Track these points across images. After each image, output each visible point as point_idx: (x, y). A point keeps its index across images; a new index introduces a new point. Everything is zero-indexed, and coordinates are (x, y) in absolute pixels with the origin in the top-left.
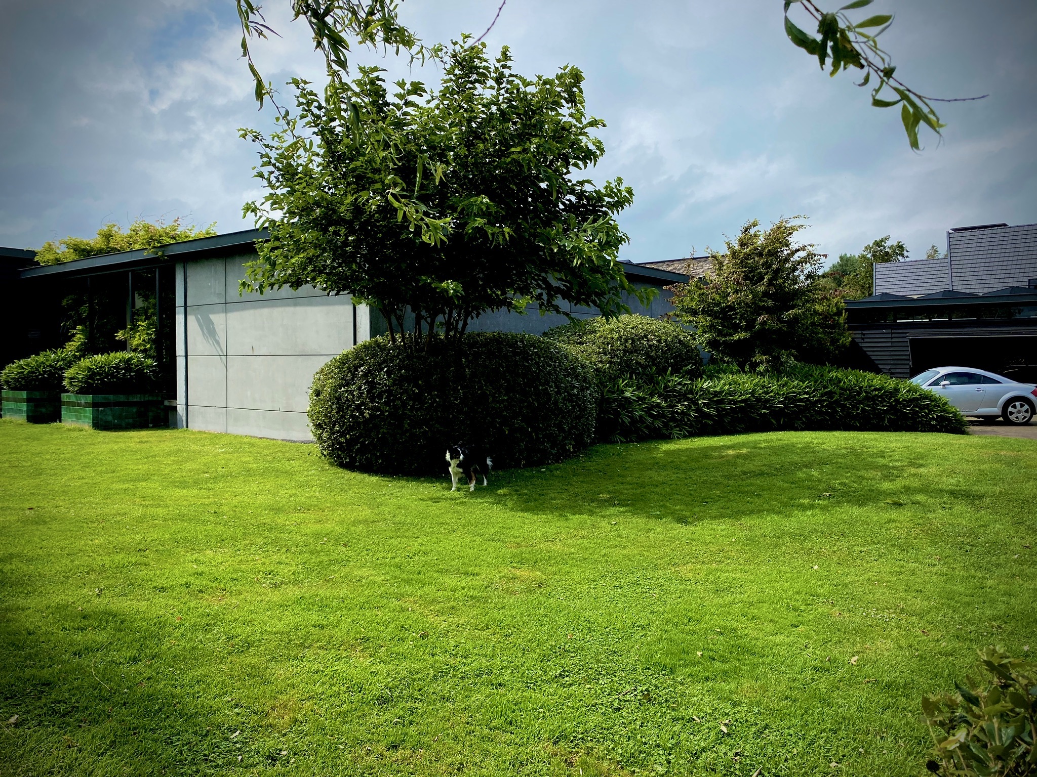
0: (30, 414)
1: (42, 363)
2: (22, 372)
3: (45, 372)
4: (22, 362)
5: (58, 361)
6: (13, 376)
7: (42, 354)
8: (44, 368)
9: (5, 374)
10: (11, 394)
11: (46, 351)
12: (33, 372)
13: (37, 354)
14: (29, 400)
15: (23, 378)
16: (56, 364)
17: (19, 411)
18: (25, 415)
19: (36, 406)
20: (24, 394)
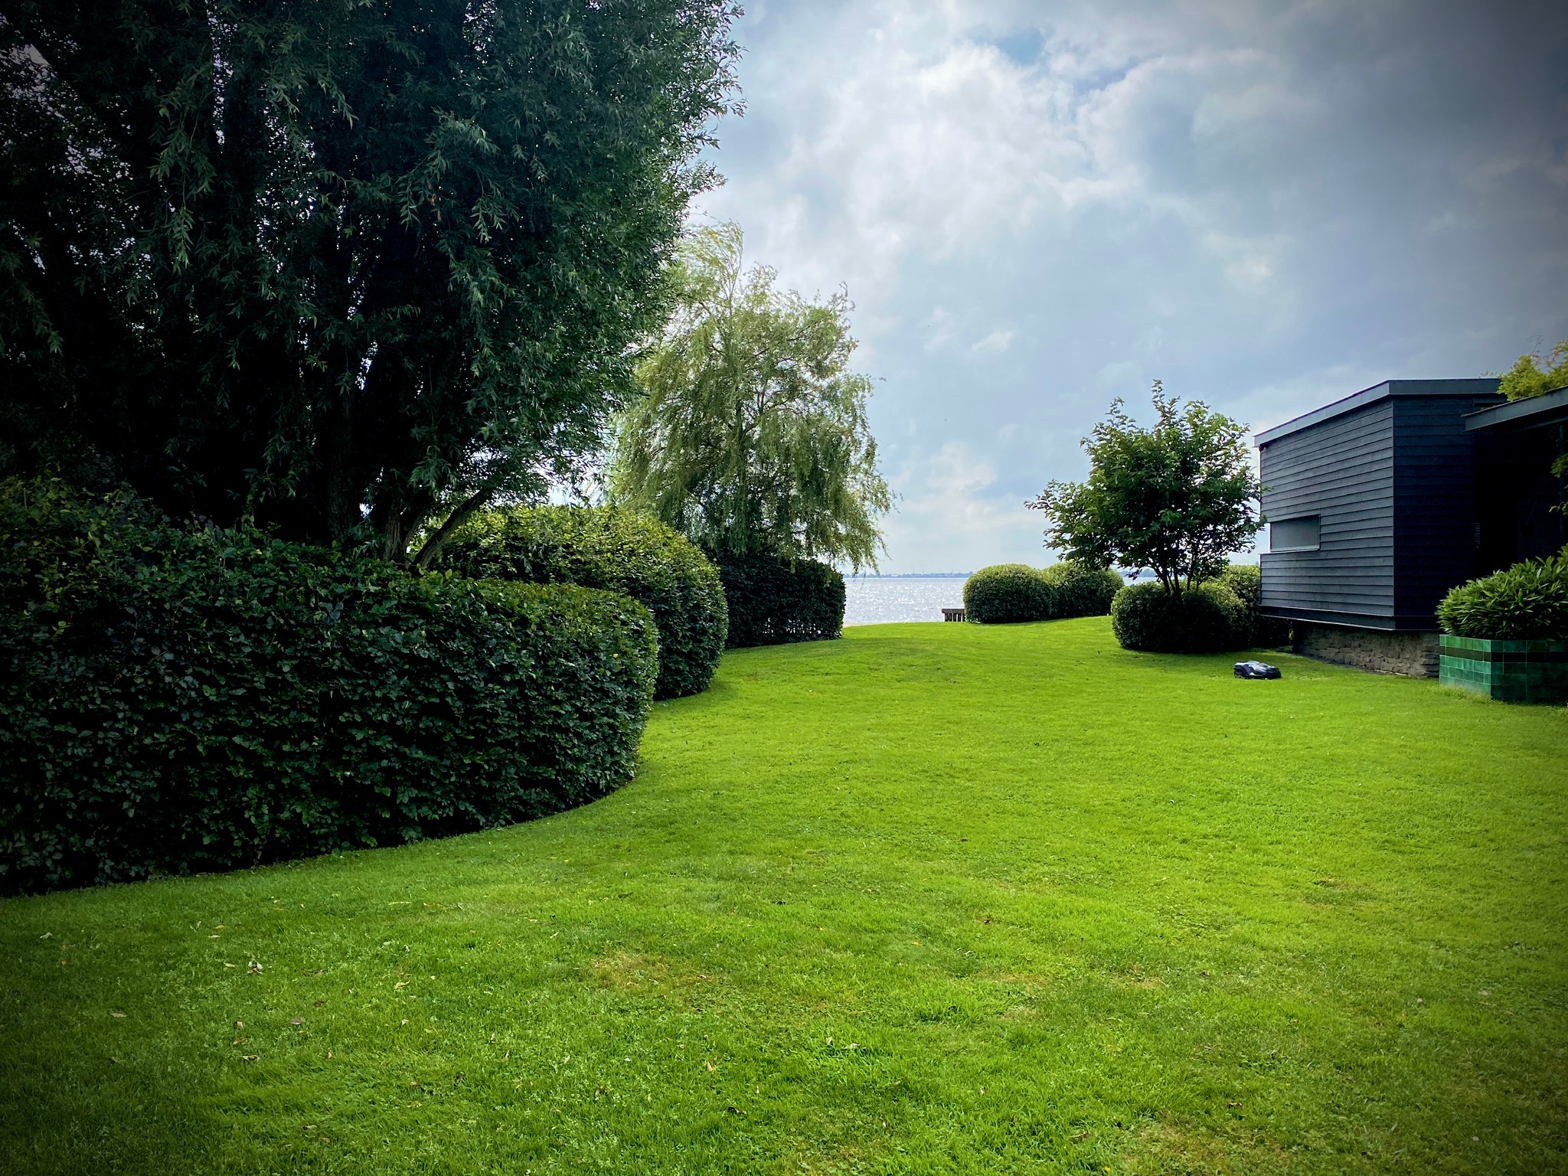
0: (1497, 684)
1: (1521, 585)
2: (1483, 604)
3: (1527, 603)
4: (1480, 583)
5: (1551, 582)
6: (1464, 609)
7: (1515, 568)
8: (1525, 595)
9: (1449, 606)
10: (1458, 642)
11: (1523, 562)
12: (1502, 604)
13: (1506, 568)
14: (1495, 657)
15: (1485, 615)
16: (1548, 588)
17: (1478, 677)
18: (1487, 685)
19: (1508, 668)
20: (1487, 645)
